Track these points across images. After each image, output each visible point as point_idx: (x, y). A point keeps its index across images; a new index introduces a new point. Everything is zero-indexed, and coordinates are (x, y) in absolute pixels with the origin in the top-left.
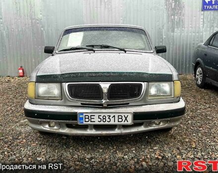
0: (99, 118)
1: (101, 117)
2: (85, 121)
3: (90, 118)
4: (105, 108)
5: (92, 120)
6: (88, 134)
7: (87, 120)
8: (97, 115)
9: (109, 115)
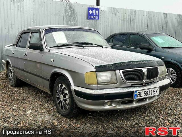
0: (145, 93)
1: (146, 92)
2: (138, 97)
3: (140, 94)
4: (145, 86)
5: (141, 95)
6: (135, 107)
7: (139, 96)
8: (144, 91)
9: (149, 90)
